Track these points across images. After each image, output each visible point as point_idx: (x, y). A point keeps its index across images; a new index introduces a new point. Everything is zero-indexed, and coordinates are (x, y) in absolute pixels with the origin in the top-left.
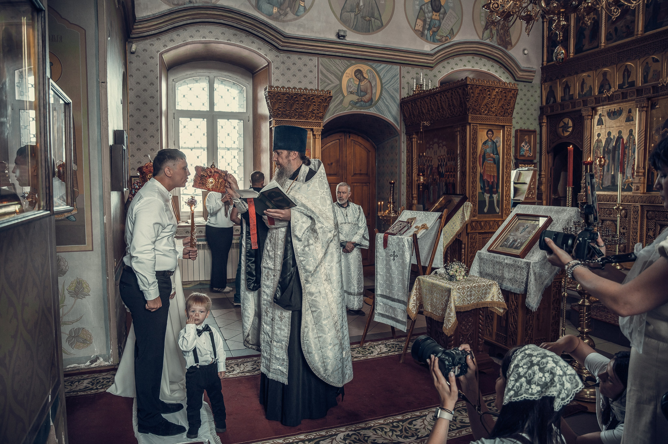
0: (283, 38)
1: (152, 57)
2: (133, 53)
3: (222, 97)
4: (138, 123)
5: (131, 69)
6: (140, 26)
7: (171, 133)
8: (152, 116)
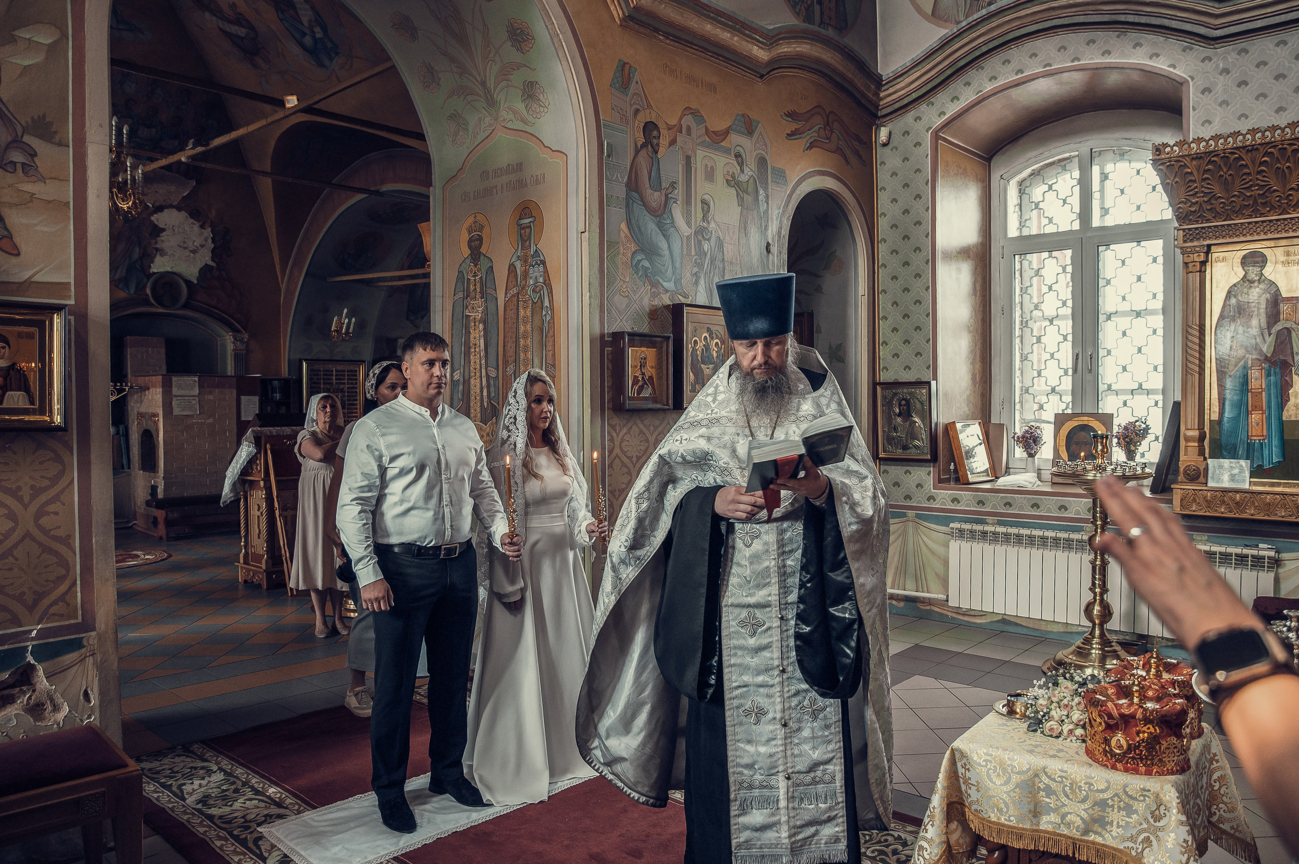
0: (1216, 5)
1: (918, 144)
2: (885, 145)
3: (1122, 191)
4: (895, 278)
5: (883, 176)
6: (891, 90)
7: (997, 290)
8: (917, 260)
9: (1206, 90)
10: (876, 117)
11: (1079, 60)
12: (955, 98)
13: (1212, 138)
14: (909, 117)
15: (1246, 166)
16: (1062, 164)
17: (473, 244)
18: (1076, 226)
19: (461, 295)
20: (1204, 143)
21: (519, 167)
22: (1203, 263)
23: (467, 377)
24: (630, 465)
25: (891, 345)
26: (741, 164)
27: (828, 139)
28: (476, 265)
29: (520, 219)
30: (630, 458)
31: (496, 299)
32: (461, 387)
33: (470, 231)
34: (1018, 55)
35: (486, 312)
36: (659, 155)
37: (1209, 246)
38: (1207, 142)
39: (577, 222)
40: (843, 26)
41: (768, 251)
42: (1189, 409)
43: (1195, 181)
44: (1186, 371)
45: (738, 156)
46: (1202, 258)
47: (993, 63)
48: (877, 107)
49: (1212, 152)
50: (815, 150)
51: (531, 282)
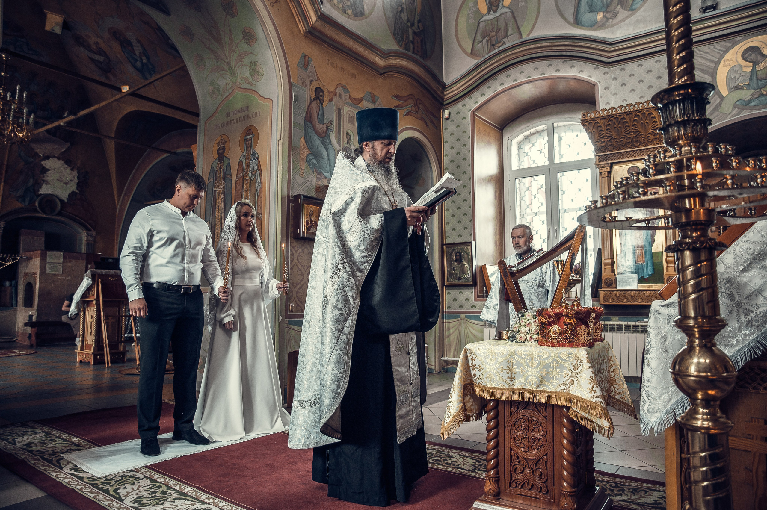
0: (609, 46)
1: (464, 118)
2: (447, 119)
3: (569, 146)
5: (446, 135)
6: (450, 91)
7: (507, 197)
8: (464, 178)
9: (607, 88)
10: (442, 104)
11: (544, 74)
12: (483, 95)
13: (610, 109)
14: (460, 105)
15: (627, 122)
16: (539, 133)
17: (220, 151)
18: (547, 163)
19: (212, 180)
20: (606, 111)
21: (247, 108)
22: (609, 173)
23: (213, 225)
24: (303, 270)
25: (451, 225)
27: (416, 112)
28: (221, 163)
29: (246, 136)
30: (303, 266)
31: (231, 180)
33: (218, 145)
34: (514, 72)
35: (225, 188)
36: (323, 106)
37: (612, 164)
38: (608, 110)
39: (277, 135)
40: (425, 55)
42: (606, 250)
43: (603, 131)
46: (608, 170)
47: (502, 77)
48: (443, 99)
49: (610, 115)
50: (409, 117)
51: (251, 169)
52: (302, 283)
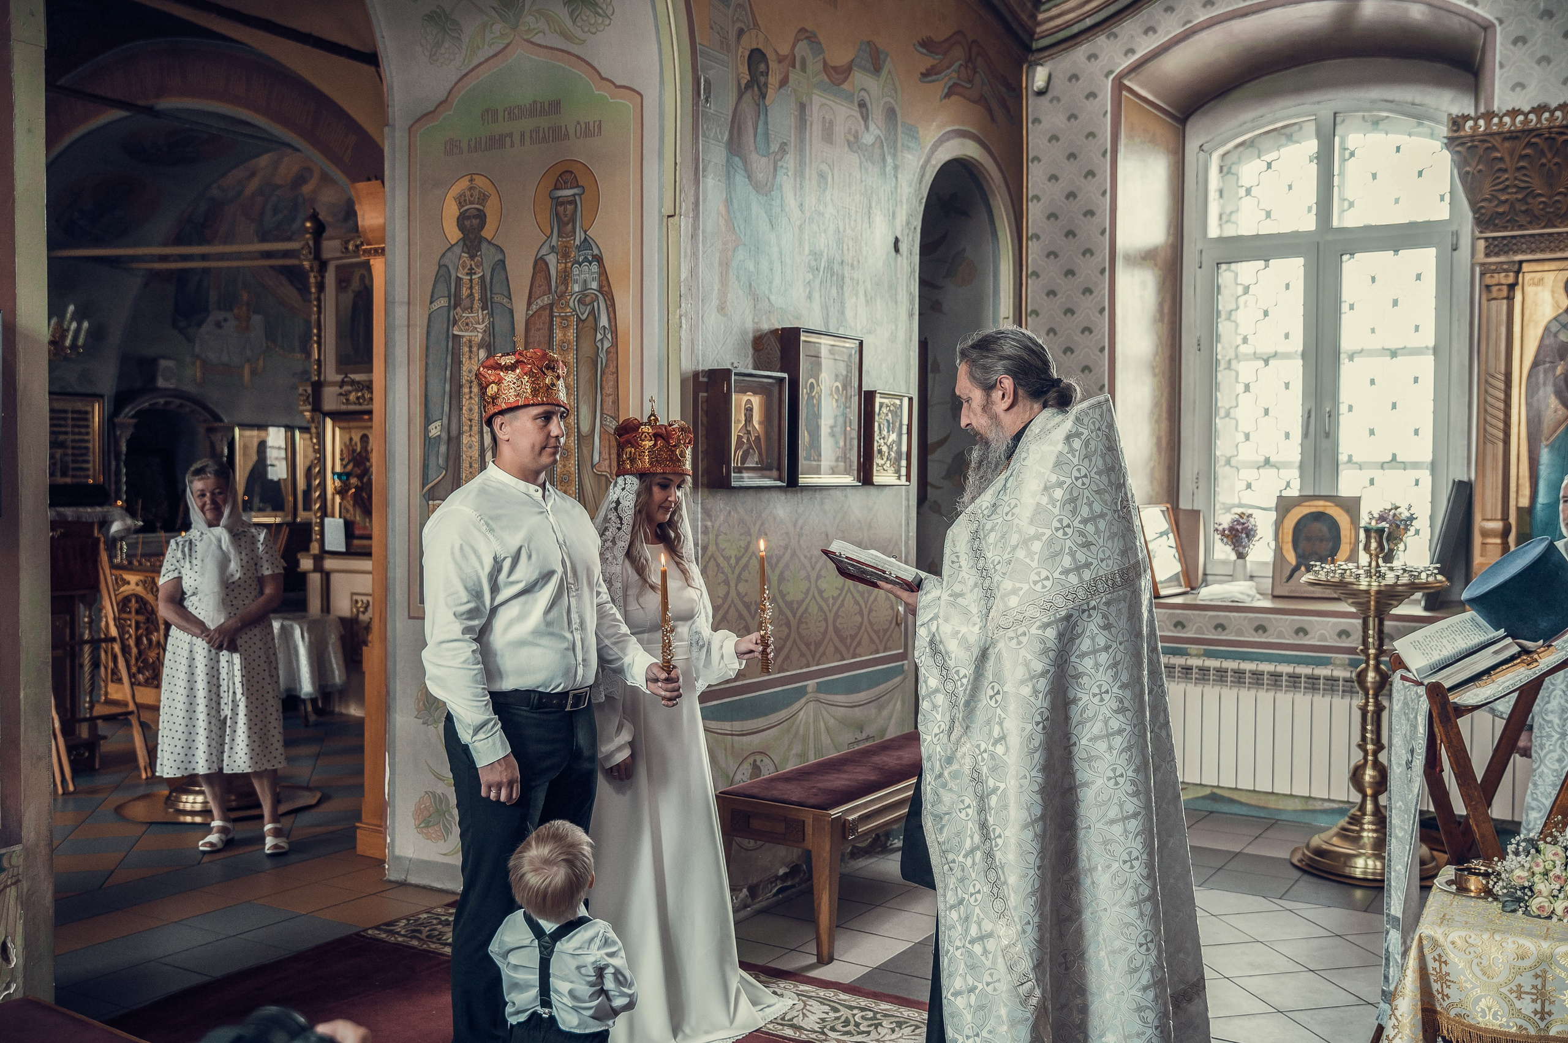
1: (1092, 95)
2: (1041, 93)
3: (1374, 177)
4: (1052, 293)
5: (1035, 140)
7: (1191, 314)
8: (1087, 269)
9: (1520, 40)
10: (1029, 49)
12: (1150, 30)
13: (1533, 110)
14: (1080, 53)
16: (1286, 134)
17: (467, 223)
18: (1312, 226)
19: (443, 302)
20: (1521, 118)
21: (555, 107)
22: (1512, 287)
23: (454, 433)
24: (727, 569)
26: (865, 118)
27: (970, 81)
28: (472, 257)
29: (556, 188)
31: (511, 312)
32: (443, 449)
33: (461, 201)
35: (491, 331)
36: (767, 102)
37: (1521, 262)
38: (1526, 115)
39: (661, 199)
41: (897, 250)
42: (1488, 492)
43: (1505, 171)
44: (1485, 438)
45: (862, 105)
46: (1511, 280)
48: (1031, 35)
49: (1532, 130)
50: (954, 98)
51: (576, 288)
52: (726, 606)
